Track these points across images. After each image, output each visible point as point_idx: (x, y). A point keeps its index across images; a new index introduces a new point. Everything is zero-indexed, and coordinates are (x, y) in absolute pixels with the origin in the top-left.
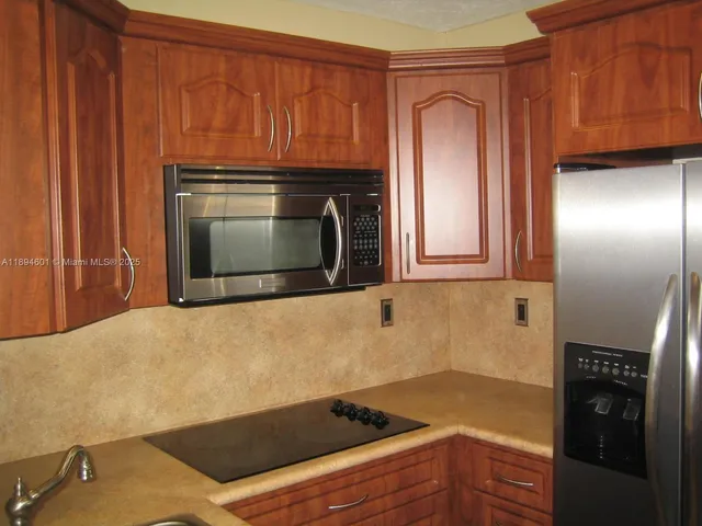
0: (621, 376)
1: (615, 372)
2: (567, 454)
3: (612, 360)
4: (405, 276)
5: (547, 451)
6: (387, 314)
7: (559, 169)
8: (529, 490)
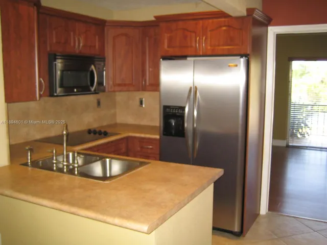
0: (178, 113)
1: (177, 112)
2: (164, 135)
3: (176, 109)
4: (110, 90)
5: (158, 137)
6: (99, 103)
7: (161, 60)
8: (151, 148)
